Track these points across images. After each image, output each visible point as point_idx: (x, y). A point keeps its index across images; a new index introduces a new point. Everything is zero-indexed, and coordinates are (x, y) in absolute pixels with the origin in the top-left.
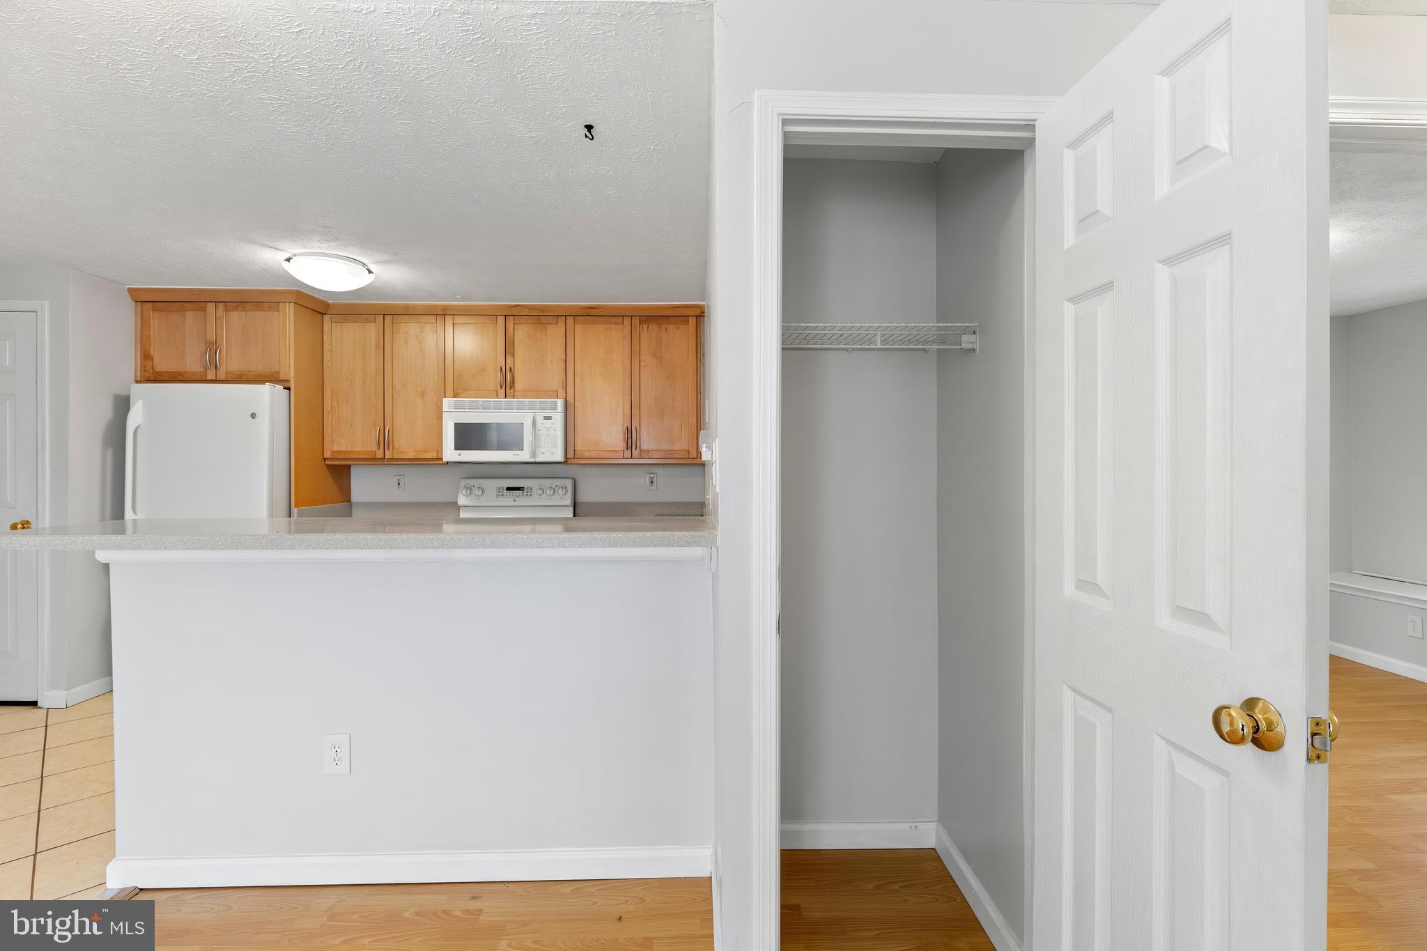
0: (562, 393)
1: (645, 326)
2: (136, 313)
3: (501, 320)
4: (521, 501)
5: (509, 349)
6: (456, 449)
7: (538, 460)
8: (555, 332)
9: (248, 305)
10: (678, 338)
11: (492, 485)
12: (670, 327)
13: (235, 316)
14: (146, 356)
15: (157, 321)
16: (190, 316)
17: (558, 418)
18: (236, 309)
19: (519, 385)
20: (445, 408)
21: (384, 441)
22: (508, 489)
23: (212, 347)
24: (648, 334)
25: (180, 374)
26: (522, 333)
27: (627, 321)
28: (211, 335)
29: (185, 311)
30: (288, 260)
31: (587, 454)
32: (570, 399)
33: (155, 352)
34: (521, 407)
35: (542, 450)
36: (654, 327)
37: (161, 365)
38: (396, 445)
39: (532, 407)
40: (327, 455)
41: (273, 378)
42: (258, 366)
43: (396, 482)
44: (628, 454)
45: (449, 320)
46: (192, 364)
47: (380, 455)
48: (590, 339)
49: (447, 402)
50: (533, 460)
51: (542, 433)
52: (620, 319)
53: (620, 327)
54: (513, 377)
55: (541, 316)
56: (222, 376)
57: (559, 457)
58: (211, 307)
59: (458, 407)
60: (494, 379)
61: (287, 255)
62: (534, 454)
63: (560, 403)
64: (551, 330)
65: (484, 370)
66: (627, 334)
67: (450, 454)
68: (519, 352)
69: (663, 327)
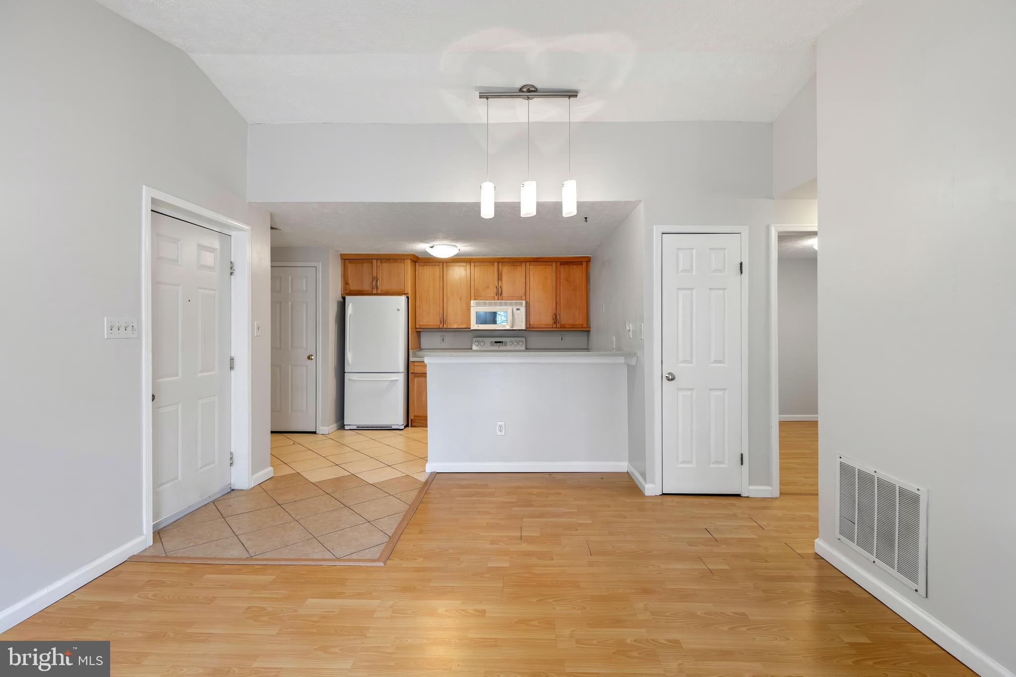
0: (524, 298)
1: (563, 266)
2: (342, 265)
3: (496, 264)
4: (502, 348)
5: (500, 278)
6: (476, 324)
7: (514, 329)
8: (520, 270)
9: (391, 260)
10: (577, 273)
11: (488, 340)
12: (574, 267)
13: (385, 265)
14: (346, 283)
15: (351, 268)
16: (365, 265)
17: (523, 309)
18: (386, 262)
19: (504, 295)
20: (472, 305)
21: (443, 321)
22: (496, 342)
23: (376, 279)
24: (563, 270)
25: (362, 291)
26: (505, 270)
27: (554, 264)
28: (375, 275)
29: (363, 263)
30: (432, 247)
31: (535, 326)
32: (527, 300)
33: (350, 281)
34: (506, 304)
35: (516, 324)
36: (566, 267)
37: (353, 287)
38: (448, 322)
39: (511, 304)
40: (418, 326)
41: (405, 294)
42: (395, 288)
43: (442, 339)
44: (554, 326)
46: (366, 287)
47: (441, 326)
48: (537, 272)
49: (473, 303)
50: (511, 329)
51: (516, 316)
52: (551, 263)
53: (550, 267)
54: (502, 291)
55: (515, 262)
56: (379, 292)
57: (523, 328)
58: (375, 261)
59: (478, 305)
60: (492, 292)
61: (431, 245)
62: (513, 326)
63: (524, 302)
64: (519, 268)
65: (488, 287)
66: (554, 269)
67: (474, 326)
68: (504, 278)
69: (571, 266)
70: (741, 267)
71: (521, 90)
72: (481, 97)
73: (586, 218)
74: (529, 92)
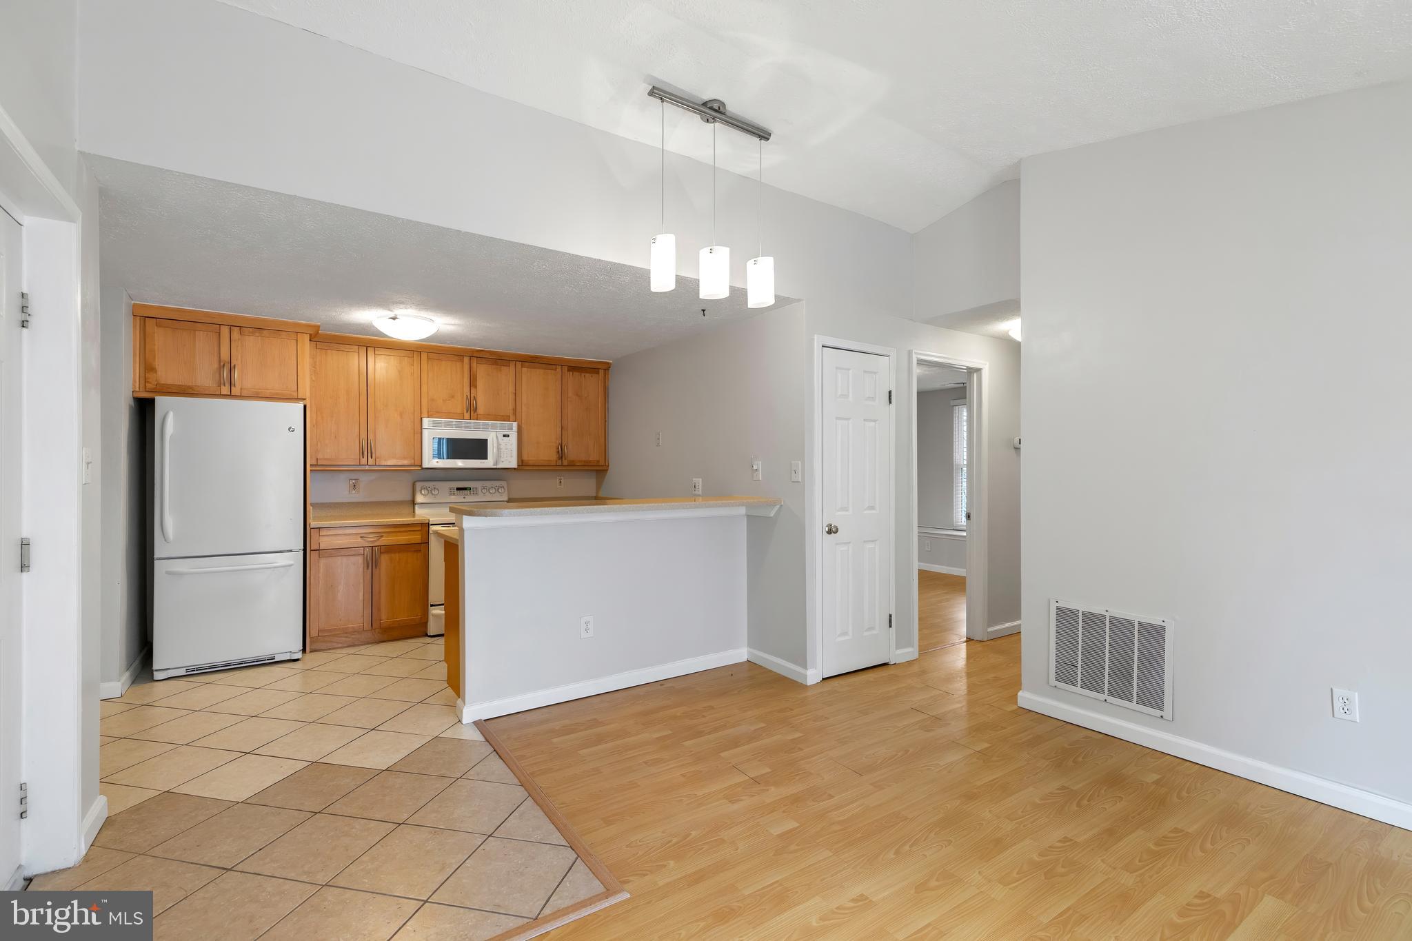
0: (512, 417)
1: (571, 373)
3: (466, 360)
4: (470, 498)
5: (473, 383)
6: (434, 458)
7: (498, 467)
8: (507, 374)
10: (591, 383)
11: (448, 486)
12: (587, 375)
13: (251, 340)
15: (160, 336)
16: (201, 336)
17: (514, 436)
19: (481, 410)
20: (425, 426)
21: (367, 450)
22: (458, 489)
23: (229, 366)
24: (572, 379)
25: (192, 387)
26: (482, 370)
27: (559, 369)
28: (225, 357)
29: (195, 331)
31: (531, 463)
32: (520, 422)
34: (486, 428)
35: (502, 459)
36: (577, 374)
37: (169, 378)
38: (378, 454)
39: (494, 428)
40: (320, 462)
41: (299, 400)
42: (272, 386)
43: (352, 485)
44: (559, 463)
45: (424, 356)
46: (203, 380)
47: (363, 462)
48: (533, 380)
49: (427, 422)
50: (494, 467)
51: (502, 446)
52: (553, 367)
53: (553, 372)
54: (476, 404)
55: (497, 359)
56: (237, 392)
57: (514, 464)
58: (225, 330)
59: (436, 425)
60: (459, 405)
62: (496, 463)
63: (515, 425)
64: (505, 369)
65: (453, 397)
66: (559, 375)
67: (431, 461)
68: (480, 383)
69: (583, 374)
70: (890, 396)
71: (705, 104)
72: (651, 93)
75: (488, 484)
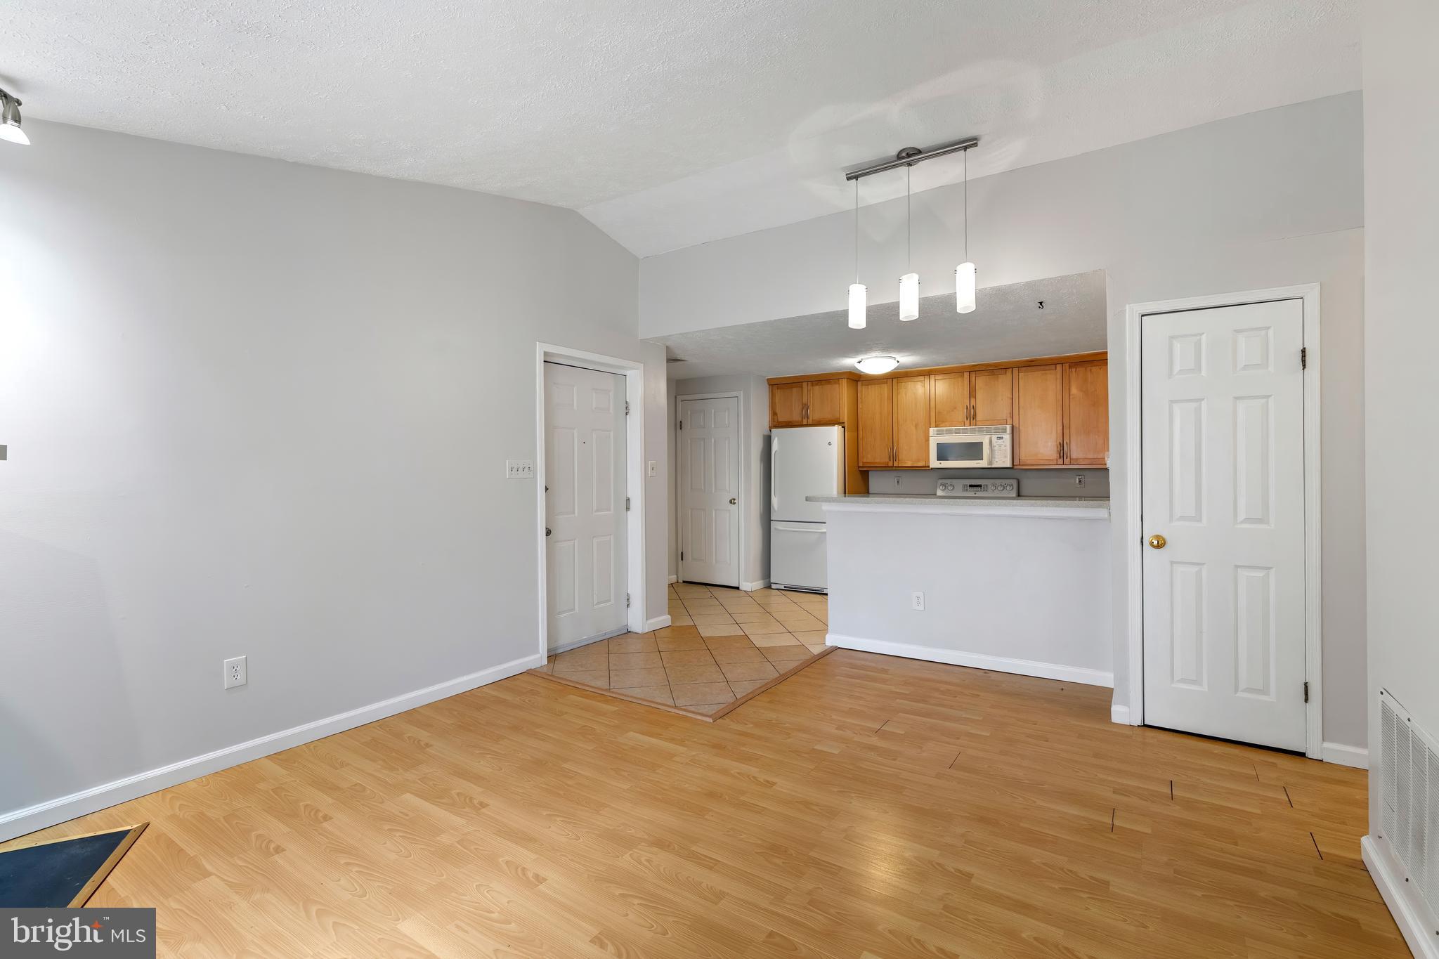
0: (1010, 421)
1: (1074, 370)
2: (769, 391)
3: (966, 375)
4: (979, 494)
5: (972, 394)
6: (938, 460)
7: (993, 466)
8: (1004, 381)
9: (823, 382)
11: (959, 484)
12: (1094, 369)
13: (817, 388)
14: (774, 413)
15: (779, 394)
16: (795, 390)
17: (1007, 437)
18: (817, 385)
19: (979, 417)
20: (931, 434)
21: (893, 457)
22: (971, 486)
23: (805, 407)
24: (1075, 374)
25: (790, 422)
26: (980, 382)
27: (1059, 367)
28: (805, 400)
29: (792, 388)
30: (859, 362)
31: (1028, 462)
32: (1016, 424)
33: (778, 411)
34: (981, 431)
35: (997, 460)
36: (1081, 370)
37: (782, 417)
38: (900, 458)
39: (988, 431)
40: (861, 465)
41: (839, 423)
42: (827, 416)
43: (896, 482)
44: (1060, 461)
45: (932, 378)
46: (796, 417)
47: (890, 464)
48: (1031, 384)
49: (932, 430)
50: (990, 466)
51: (996, 448)
52: (1053, 367)
53: (1053, 372)
54: (975, 412)
55: (994, 370)
56: (810, 422)
57: (1008, 464)
58: (805, 384)
59: (939, 433)
60: (961, 414)
61: (859, 359)
62: (991, 463)
63: (1008, 428)
64: (1002, 378)
65: (955, 408)
66: (1059, 375)
67: (934, 463)
68: (979, 395)
69: (1089, 368)
70: (1304, 356)
71: (899, 157)
72: (849, 179)
73: (1041, 303)
74: (909, 156)
75: (998, 482)
